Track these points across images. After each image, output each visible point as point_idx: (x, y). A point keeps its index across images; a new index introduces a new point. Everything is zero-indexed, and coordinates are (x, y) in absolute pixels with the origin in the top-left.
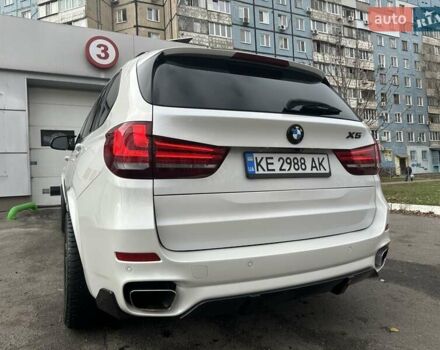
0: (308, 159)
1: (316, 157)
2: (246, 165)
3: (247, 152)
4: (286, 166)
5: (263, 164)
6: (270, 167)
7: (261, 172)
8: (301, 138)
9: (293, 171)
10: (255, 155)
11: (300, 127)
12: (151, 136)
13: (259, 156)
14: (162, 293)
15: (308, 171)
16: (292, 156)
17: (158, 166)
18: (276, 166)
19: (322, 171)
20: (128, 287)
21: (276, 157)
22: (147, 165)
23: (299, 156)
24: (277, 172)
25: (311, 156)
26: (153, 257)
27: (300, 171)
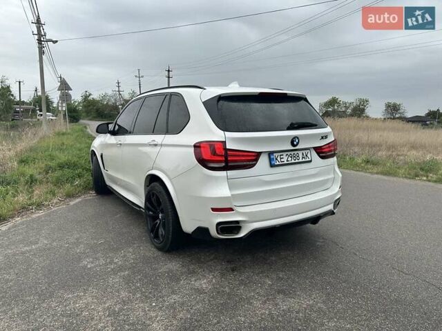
0: (300, 153)
1: (304, 152)
2: (270, 160)
3: (270, 154)
4: (290, 159)
5: (279, 159)
6: (282, 160)
7: (278, 163)
8: (298, 143)
9: (293, 161)
10: (275, 154)
11: (298, 138)
12: (226, 150)
13: (276, 155)
14: (235, 227)
15: (301, 160)
16: (292, 153)
17: (230, 164)
18: (285, 160)
19: (308, 160)
20: (219, 224)
21: (285, 154)
22: (223, 164)
23: (296, 152)
24: (286, 162)
25: (301, 152)
26: (231, 209)
27: (297, 161)
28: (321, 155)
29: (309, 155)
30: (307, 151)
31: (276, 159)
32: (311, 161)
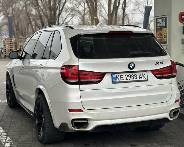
4: (128, 78)
5: (119, 78)
6: (122, 79)
7: (118, 81)
8: (134, 67)
9: (131, 80)
12: (79, 70)
15: (138, 79)
16: (131, 74)
17: (81, 80)
19: (144, 79)
20: (73, 120)
22: (77, 80)
23: (134, 74)
25: (139, 73)
26: (81, 111)
27: (134, 80)
28: (157, 76)
29: (146, 76)
30: (144, 73)
31: (117, 78)
32: (147, 80)
